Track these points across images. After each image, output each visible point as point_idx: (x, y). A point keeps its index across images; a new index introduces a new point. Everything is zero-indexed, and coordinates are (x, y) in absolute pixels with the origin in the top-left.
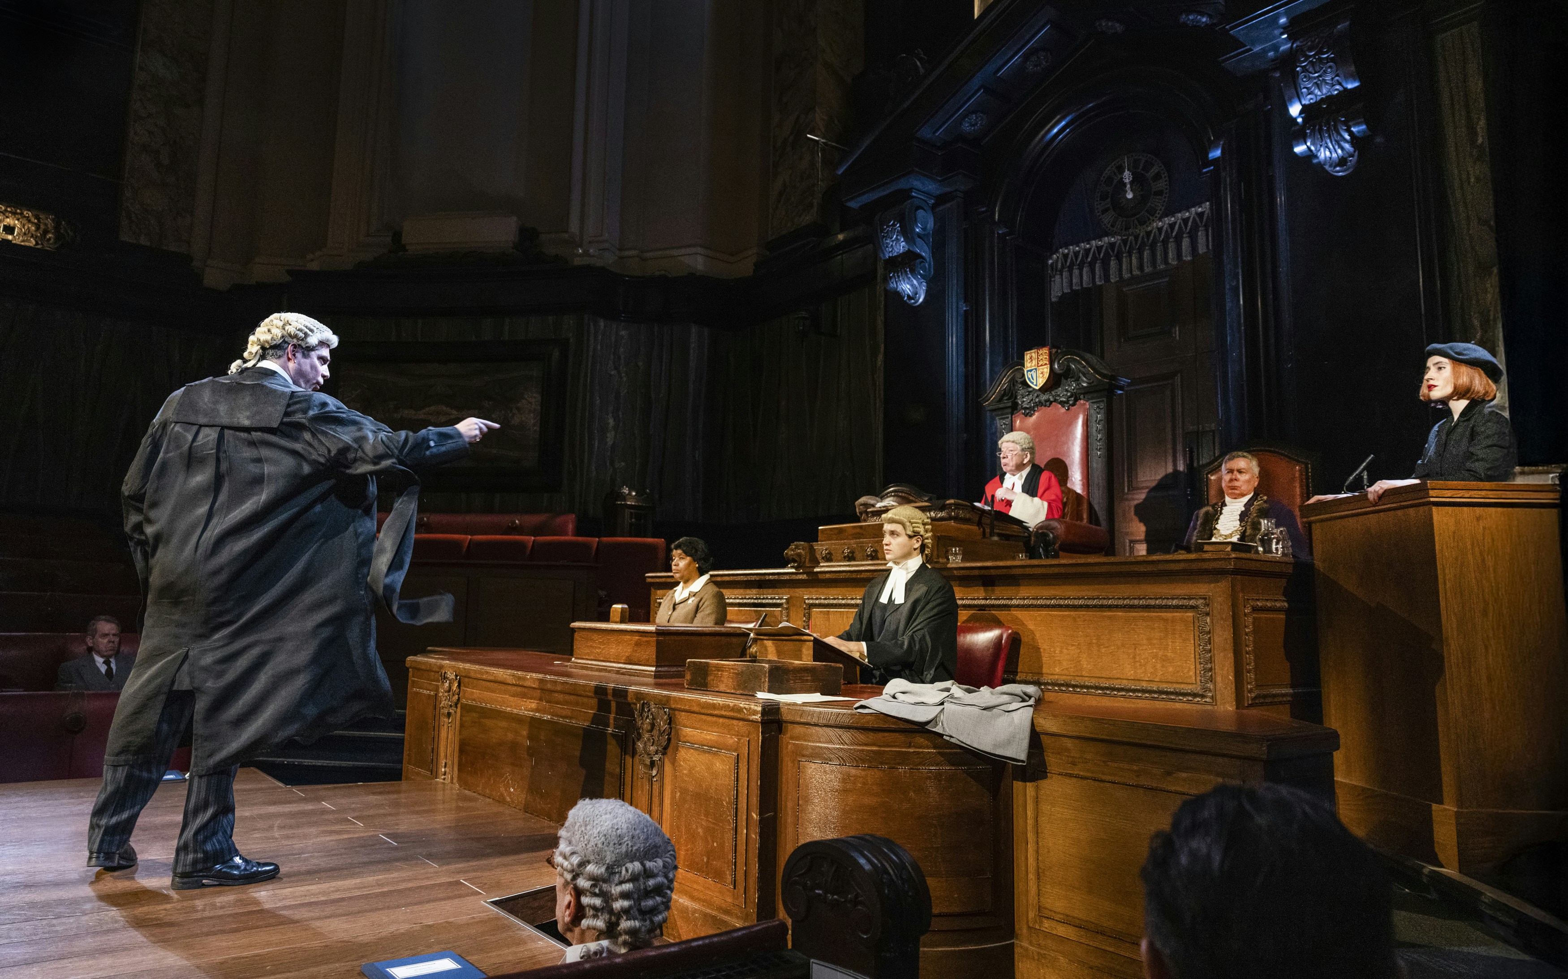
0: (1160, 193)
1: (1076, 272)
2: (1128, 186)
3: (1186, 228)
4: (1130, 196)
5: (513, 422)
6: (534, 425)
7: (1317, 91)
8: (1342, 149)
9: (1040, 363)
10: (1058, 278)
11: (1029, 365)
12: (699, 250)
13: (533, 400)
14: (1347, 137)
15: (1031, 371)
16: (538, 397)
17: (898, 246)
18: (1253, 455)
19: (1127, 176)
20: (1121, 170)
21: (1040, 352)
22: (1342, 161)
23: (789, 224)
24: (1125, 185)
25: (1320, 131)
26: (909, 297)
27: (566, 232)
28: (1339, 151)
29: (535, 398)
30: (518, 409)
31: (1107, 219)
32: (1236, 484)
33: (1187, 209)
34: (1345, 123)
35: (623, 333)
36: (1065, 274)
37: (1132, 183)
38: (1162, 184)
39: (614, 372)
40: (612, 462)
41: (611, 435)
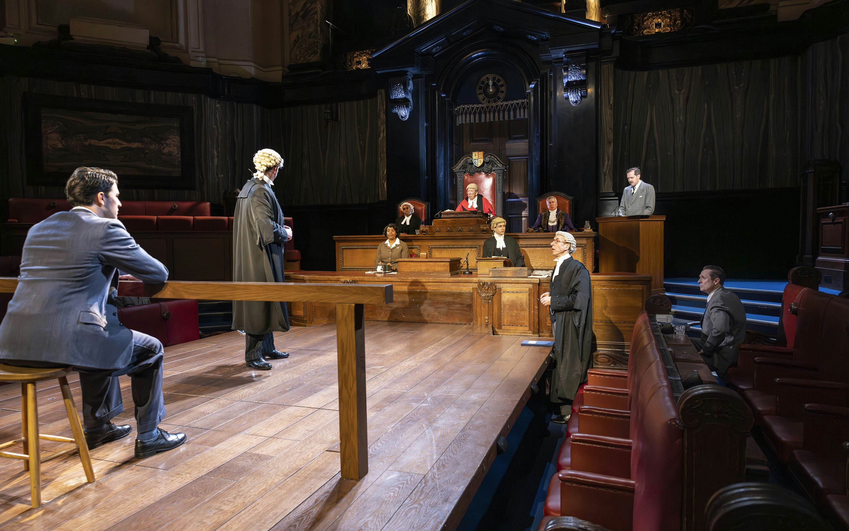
0: (502, 92)
1: (468, 116)
2: (491, 87)
3: (512, 107)
4: (491, 90)
5: (164, 152)
6: (177, 154)
7: (573, 78)
8: (577, 98)
9: (479, 157)
10: (460, 117)
11: (474, 157)
12: (252, 64)
13: (176, 140)
14: (580, 94)
15: (475, 160)
16: (178, 138)
17: (401, 95)
18: (555, 197)
19: (491, 83)
20: (488, 79)
21: (479, 153)
22: (576, 102)
23: (302, 59)
24: (489, 86)
25: (573, 91)
26: (402, 117)
27: (177, 43)
28: (576, 99)
29: (177, 139)
30: (167, 144)
31: (481, 97)
32: (553, 206)
33: (513, 100)
34: (580, 91)
35: (217, 106)
36: (464, 116)
37: (492, 85)
38: (503, 89)
39: (215, 127)
40: (217, 175)
41: (216, 160)
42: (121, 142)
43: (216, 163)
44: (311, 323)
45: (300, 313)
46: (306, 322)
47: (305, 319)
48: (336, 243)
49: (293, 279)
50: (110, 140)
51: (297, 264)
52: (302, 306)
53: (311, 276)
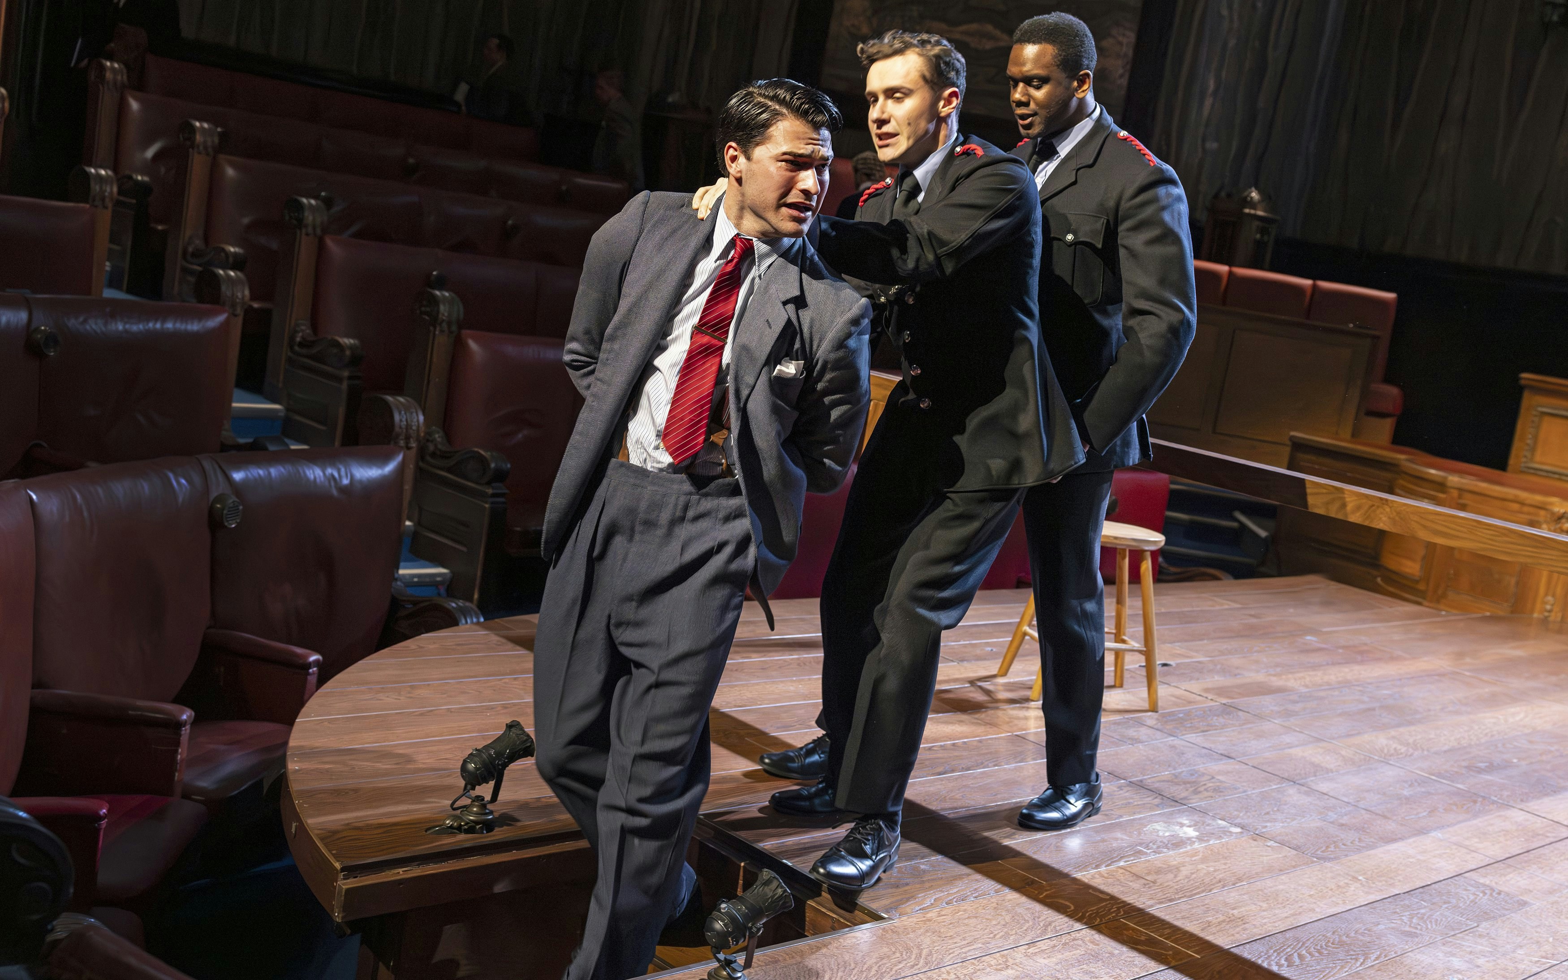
16: (1132, 36)
39: (1225, 12)
40: (1204, 140)
41: (1208, 102)
42: (998, 33)
43: (1206, 111)
44: (1438, 601)
45: (1412, 568)
46: (1422, 594)
47: (1422, 587)
48: (1526, 395)
49: (1406, 473)
50: (974, 26)
51: (1387, 426)
52: (1422, 552)
53: (1464, 481)
